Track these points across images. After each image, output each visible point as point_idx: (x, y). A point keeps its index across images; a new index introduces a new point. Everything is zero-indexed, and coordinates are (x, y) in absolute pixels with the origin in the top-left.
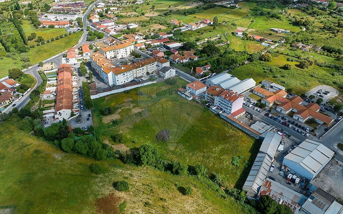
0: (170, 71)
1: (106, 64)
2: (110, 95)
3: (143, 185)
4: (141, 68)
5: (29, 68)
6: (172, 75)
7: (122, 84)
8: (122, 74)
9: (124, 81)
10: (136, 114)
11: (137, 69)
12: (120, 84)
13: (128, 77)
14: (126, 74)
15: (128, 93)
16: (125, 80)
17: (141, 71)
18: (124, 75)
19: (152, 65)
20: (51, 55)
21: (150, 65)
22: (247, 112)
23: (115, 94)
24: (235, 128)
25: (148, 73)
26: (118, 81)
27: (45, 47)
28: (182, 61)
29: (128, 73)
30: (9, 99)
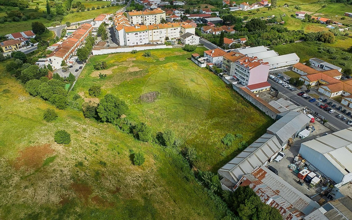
0: (193, 37)
1: (122, 22)
2: (115, 53)
3: (91, 143)
4: (159, 30)
5: (57, 27)
8: (135, 33)
9: (137, 43)
10: (131, 73)
11: (154, 31)
12: (131, 45)
13: (142, 38)
14: (139, 34)
15: (134, 53)
16: (137, 41)
17: (158, 33)
18: (136, 35)
19: (174, 29)
20: (83, 19)
22: (273, 88)
23: (120, 53)
24: (248, 103)
25: (167, 38)
26: (129, 40)
27: (83, 13)
28: (214, 33)
29: (142, 34)
30: (16, 45)
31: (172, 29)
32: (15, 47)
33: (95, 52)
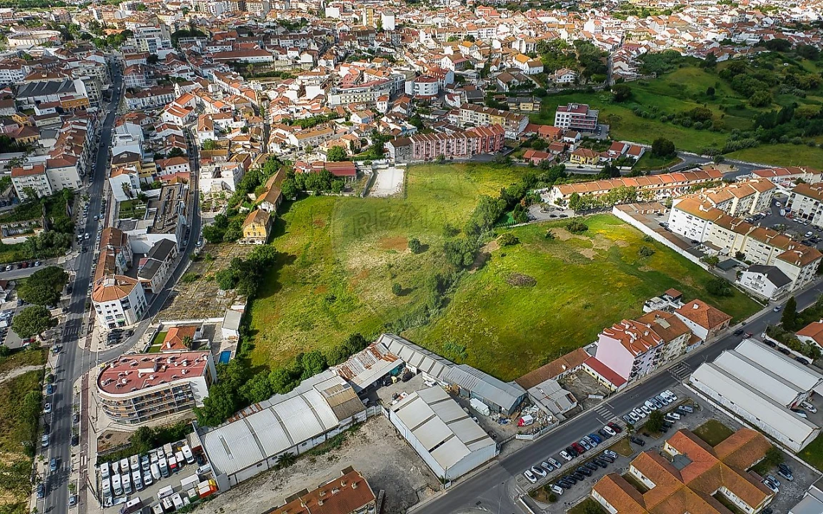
4: (729, 233)
5: (703, 156)
6: (758, 291)
7: (679, 232)
8: (687, 215)
9: (685, 232)
11: (720, 228)
12: (675, 230)
13: (698, 229)
14: (694, 221)
16: (687, 230)
17: (726, 237)
18: (689, 220)
19: (767, 248)
21: (759, 243)
25: (740, 255)
26: (674, 221)
29: (699, 222)
30: (587, 159)
31: (762, 244)
32: (584, 160)
33: (615, 211)
